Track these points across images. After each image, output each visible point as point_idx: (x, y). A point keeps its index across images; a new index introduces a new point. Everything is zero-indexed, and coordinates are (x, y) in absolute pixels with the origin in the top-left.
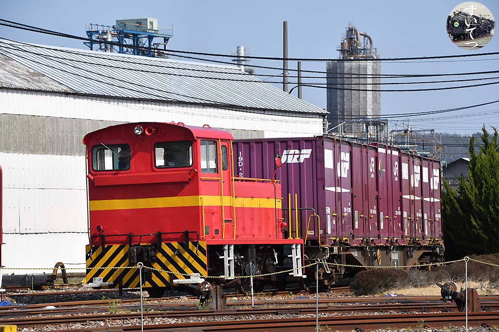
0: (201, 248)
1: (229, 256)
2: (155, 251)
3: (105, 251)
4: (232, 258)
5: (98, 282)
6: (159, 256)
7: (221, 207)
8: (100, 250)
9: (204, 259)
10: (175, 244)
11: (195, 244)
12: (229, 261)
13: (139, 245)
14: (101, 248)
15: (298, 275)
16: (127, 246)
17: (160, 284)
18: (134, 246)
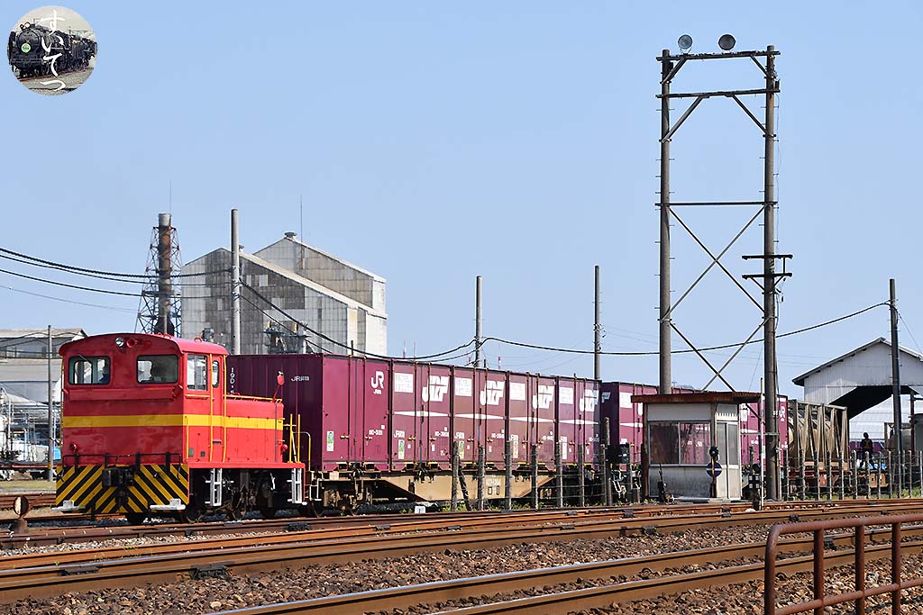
0: (183, 472)
1: (216, 481)
2: (132, 474)
3: (78, 472)
4: (219, 483)
5: (68, 505)
6: (137, 479)
7: (209, 427)
8: (72, 471)
9: (187, 484)
10: (157, 468)
11: (177, 467)
12: (216, 486)
13: (115, 466)
14: (73, 468)
15: (297, 502)
16: (103, 468)
17: (137, 509)
18: (110, 467)
